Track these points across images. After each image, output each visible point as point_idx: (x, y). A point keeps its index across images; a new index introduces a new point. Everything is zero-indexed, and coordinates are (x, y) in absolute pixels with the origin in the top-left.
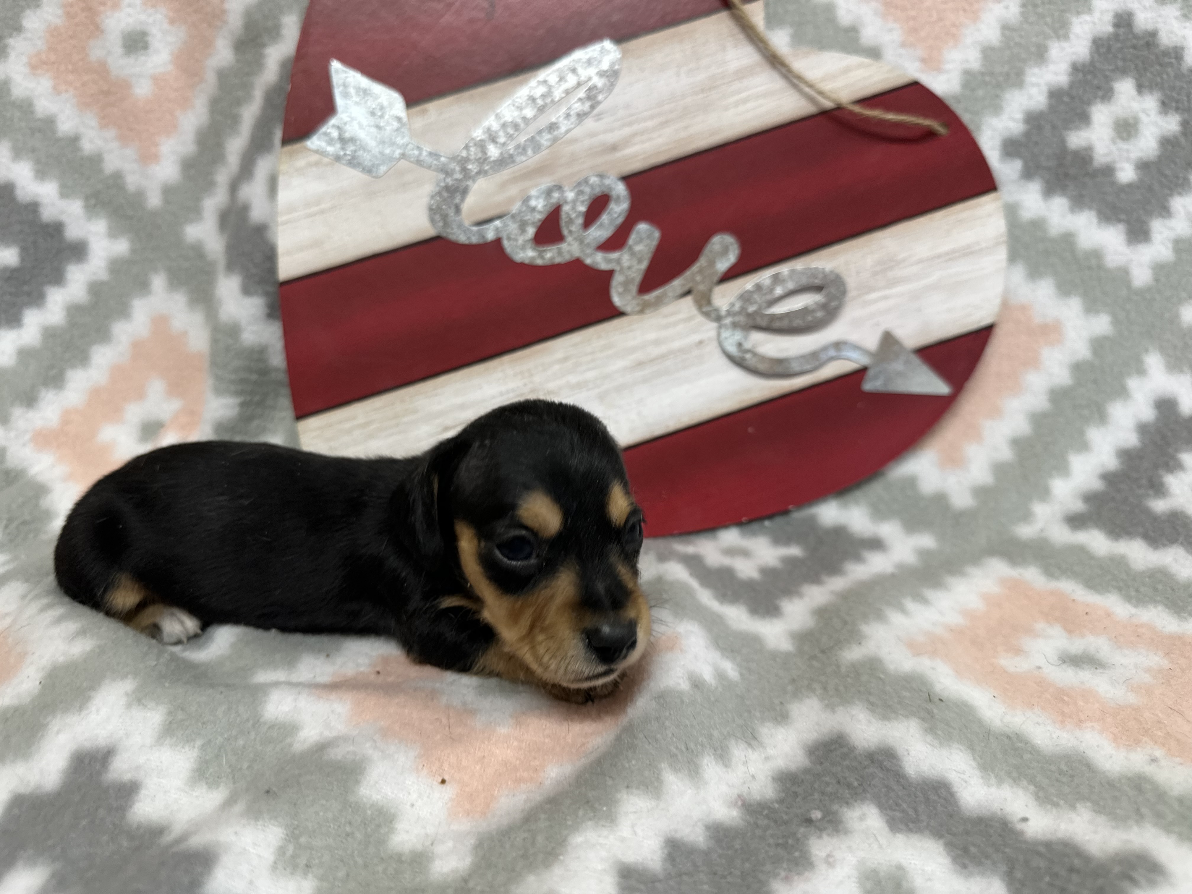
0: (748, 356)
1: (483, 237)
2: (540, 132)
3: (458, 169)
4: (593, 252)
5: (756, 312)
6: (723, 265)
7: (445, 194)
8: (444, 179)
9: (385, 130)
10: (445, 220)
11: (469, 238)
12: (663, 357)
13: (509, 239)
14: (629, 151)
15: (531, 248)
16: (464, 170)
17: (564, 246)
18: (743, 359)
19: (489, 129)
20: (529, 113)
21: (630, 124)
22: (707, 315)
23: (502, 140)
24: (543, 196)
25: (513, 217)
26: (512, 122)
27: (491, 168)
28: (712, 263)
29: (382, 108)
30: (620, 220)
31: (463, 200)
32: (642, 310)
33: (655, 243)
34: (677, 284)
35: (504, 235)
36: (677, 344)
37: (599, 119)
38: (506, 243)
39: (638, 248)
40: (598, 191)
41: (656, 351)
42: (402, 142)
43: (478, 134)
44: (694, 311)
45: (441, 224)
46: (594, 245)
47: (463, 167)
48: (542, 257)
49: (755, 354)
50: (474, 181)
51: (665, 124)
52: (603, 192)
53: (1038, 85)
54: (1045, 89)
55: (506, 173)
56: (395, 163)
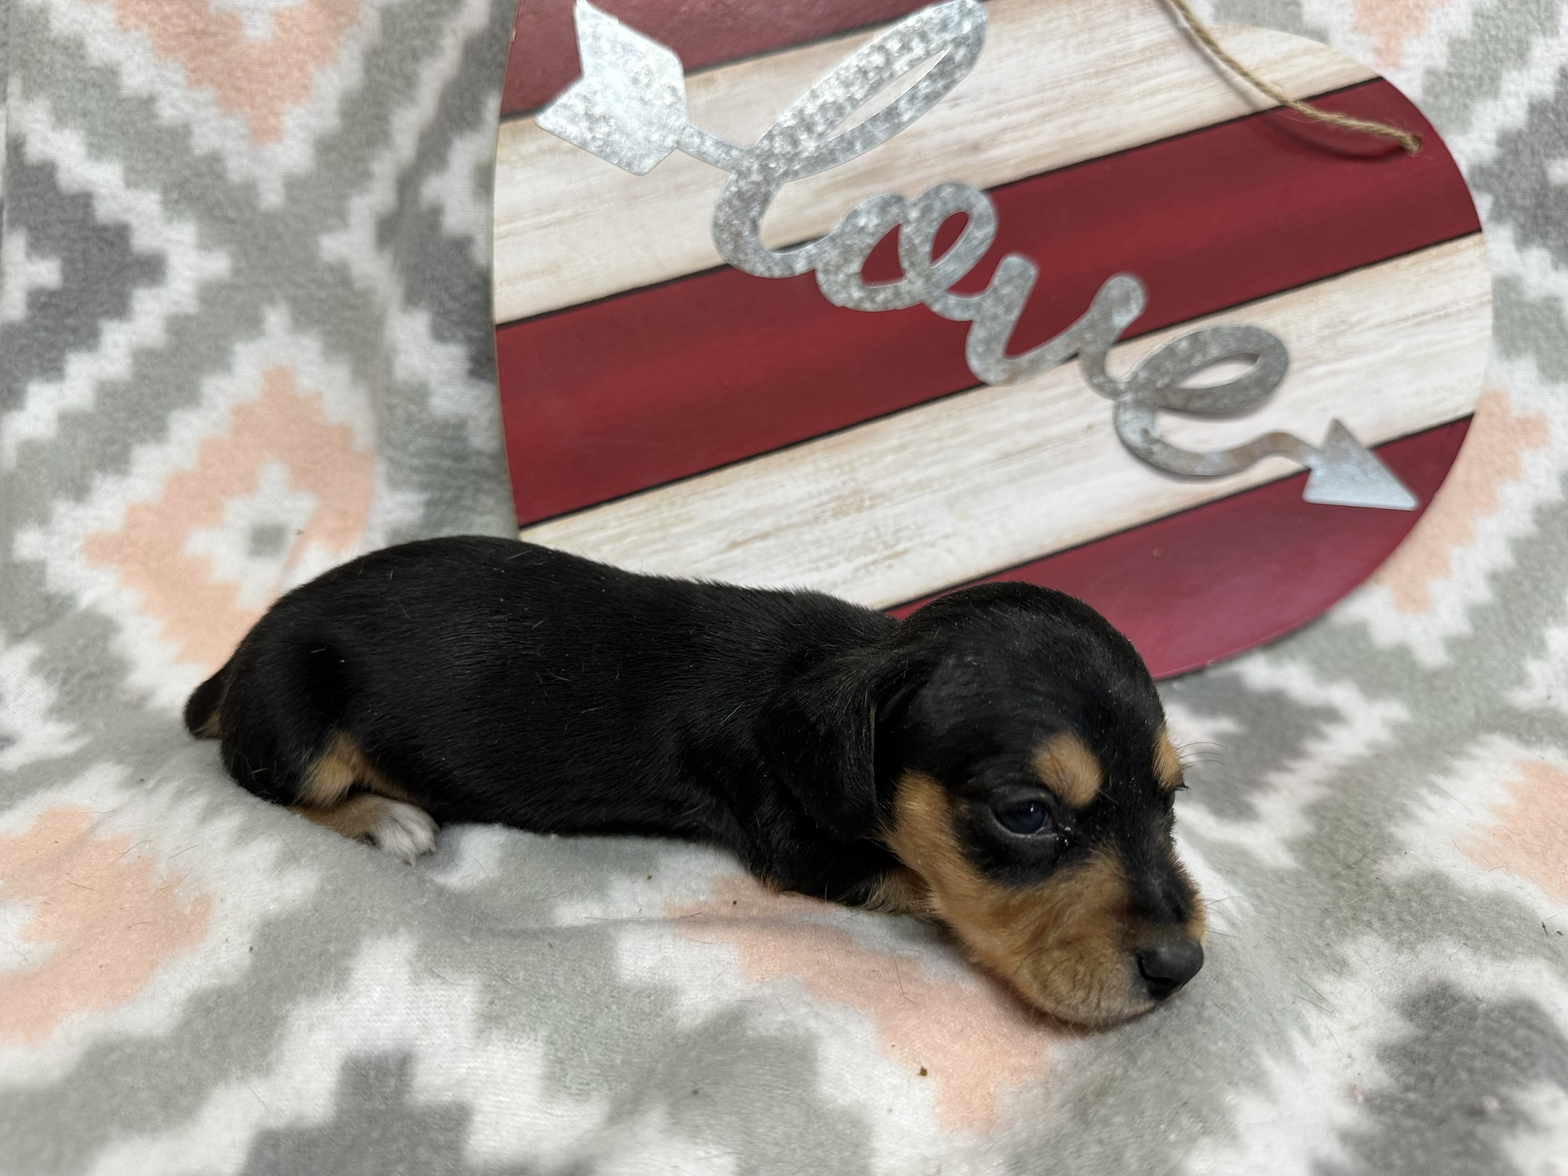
0: (1156, 448)
1: (791, 267)
2: (874, 119)
3: (756, 166)
4: (944, 293)
5: (1167, 387)
6: (1123, 319)
7: (736, 203)
8: (737, 181)
9: (652, 105)
10: (736, 241)
11: (769, 268)
12: (1037, 447)
13: (826, 272)
14: (995, 153)
15: (856, 285)
16: (764, 168)
17: (903, 285)
18: (1150, 453)
19: (801, 111)
20: (858, 92)
21: (999, 114)
22: (1100, 389)
23: (820, 129)
24: (875, 210)
25: (833, 239)
26: (834, 103)
27: (804, 168)
28: (1107, 316)
29: (650, 73)
30: (982, 250)
31: (762, 213)
32: (1012, 378)
33: (1030, 284)
34: (1059, 345)
35: (820, 266)
36: (1056, 430)
37: (956, 105)
38: (821, 277)
39: (1005, 291)
40: (952, 208)
41: (1028, 439)
42: (677, 124)
43: (786, 119)
44: (1082, 382)
45: (730, 247)
46: (945, 285)
47: (763, 164)
48: (873, 300)
49: (1166, 446)
50: (778, 186)
51: (1046, 117)
52: (959, 209)
53: (1517, 94)
54: (1525, 100)
55: (824, 177)
56: (666, 154)
